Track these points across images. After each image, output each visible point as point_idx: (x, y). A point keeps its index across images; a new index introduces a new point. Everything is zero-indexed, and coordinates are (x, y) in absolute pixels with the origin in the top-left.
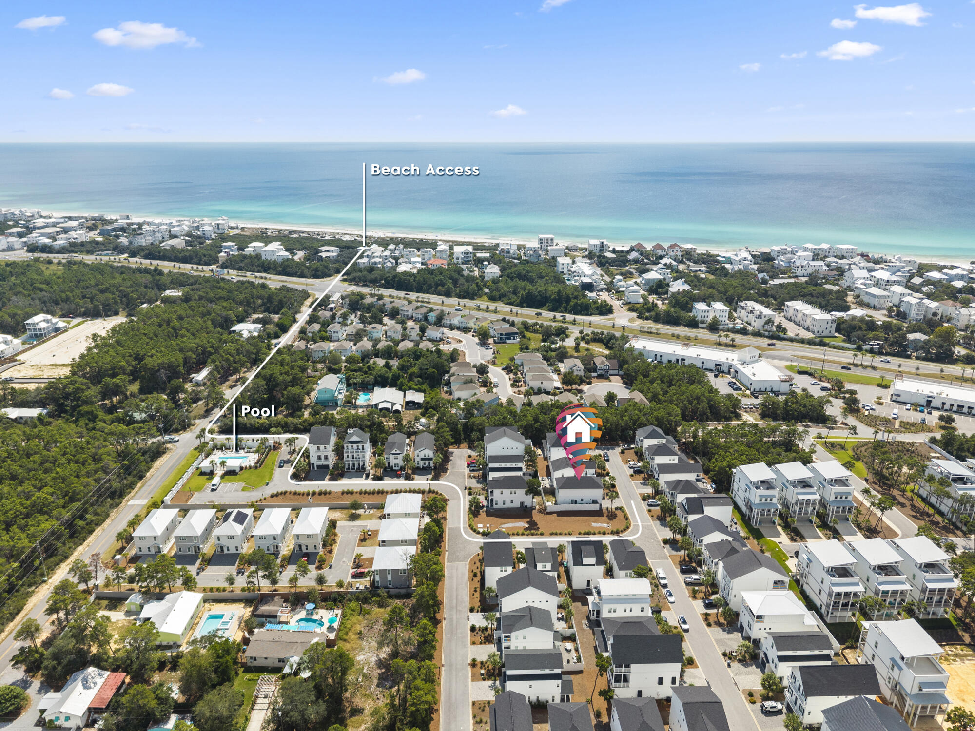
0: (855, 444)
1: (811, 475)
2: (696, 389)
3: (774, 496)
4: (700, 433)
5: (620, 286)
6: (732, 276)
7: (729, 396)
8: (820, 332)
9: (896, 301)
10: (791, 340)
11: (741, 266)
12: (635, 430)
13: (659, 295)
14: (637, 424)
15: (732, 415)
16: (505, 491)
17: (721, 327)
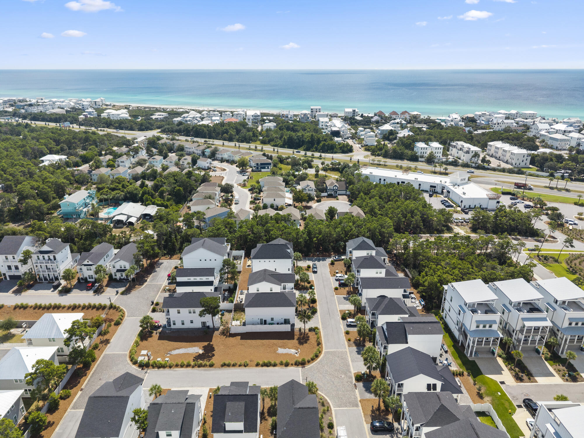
0: (568, 257)
1: (540, 296)
2: (411, 204)
3: (495, 322)
4: (411, 245)
5: (362, 135)
6: (447, 129)
7: (442, 211)
8: (518, 164)
9: (574, 144)
10: (494, 170)
11: (452, 123)
12: (347, 241)
13: (390, 140)
14: (349, 236)
15: (445, 228)
16: (181, 310)
17: (436, 160)
